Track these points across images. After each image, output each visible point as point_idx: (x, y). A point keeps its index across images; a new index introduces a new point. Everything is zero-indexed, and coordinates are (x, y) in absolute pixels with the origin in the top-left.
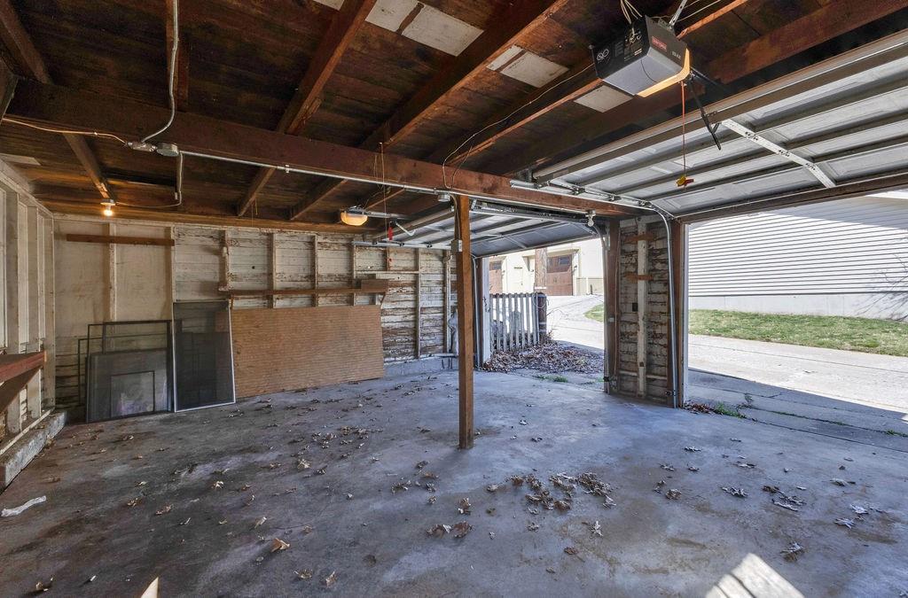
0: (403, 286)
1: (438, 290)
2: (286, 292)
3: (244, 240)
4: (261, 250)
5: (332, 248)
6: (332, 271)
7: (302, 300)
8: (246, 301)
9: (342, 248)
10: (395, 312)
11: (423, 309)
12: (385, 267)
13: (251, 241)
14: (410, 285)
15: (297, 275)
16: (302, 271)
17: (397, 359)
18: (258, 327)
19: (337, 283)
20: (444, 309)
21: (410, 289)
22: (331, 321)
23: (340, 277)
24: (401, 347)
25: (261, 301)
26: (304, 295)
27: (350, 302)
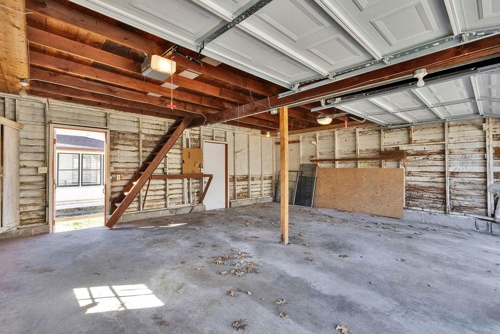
0: (430, 154)
1: (478, 156)
2: (342, 160)
3: (324, 136)
4: (330, 140)
5: (368, 134)
6: (369, 148)
7: (352, 164)
8: (326, 164)
9: (375, 132)
10: (422, 174)
11: (453, 174)
12: (410, 141)
13: (327, 136)
14: (438, 153)
15: (348, 151)
16: (351, 149)
17: (424, 209)
18: (328, 176)
19: (372, 154)
20: (485, 175)
21: (438, 157)
22: (366, 177)
23: (374, 151)
24: (428, 201)
25: (332, 164)
26: (352, 162)
27: (380, 166)
